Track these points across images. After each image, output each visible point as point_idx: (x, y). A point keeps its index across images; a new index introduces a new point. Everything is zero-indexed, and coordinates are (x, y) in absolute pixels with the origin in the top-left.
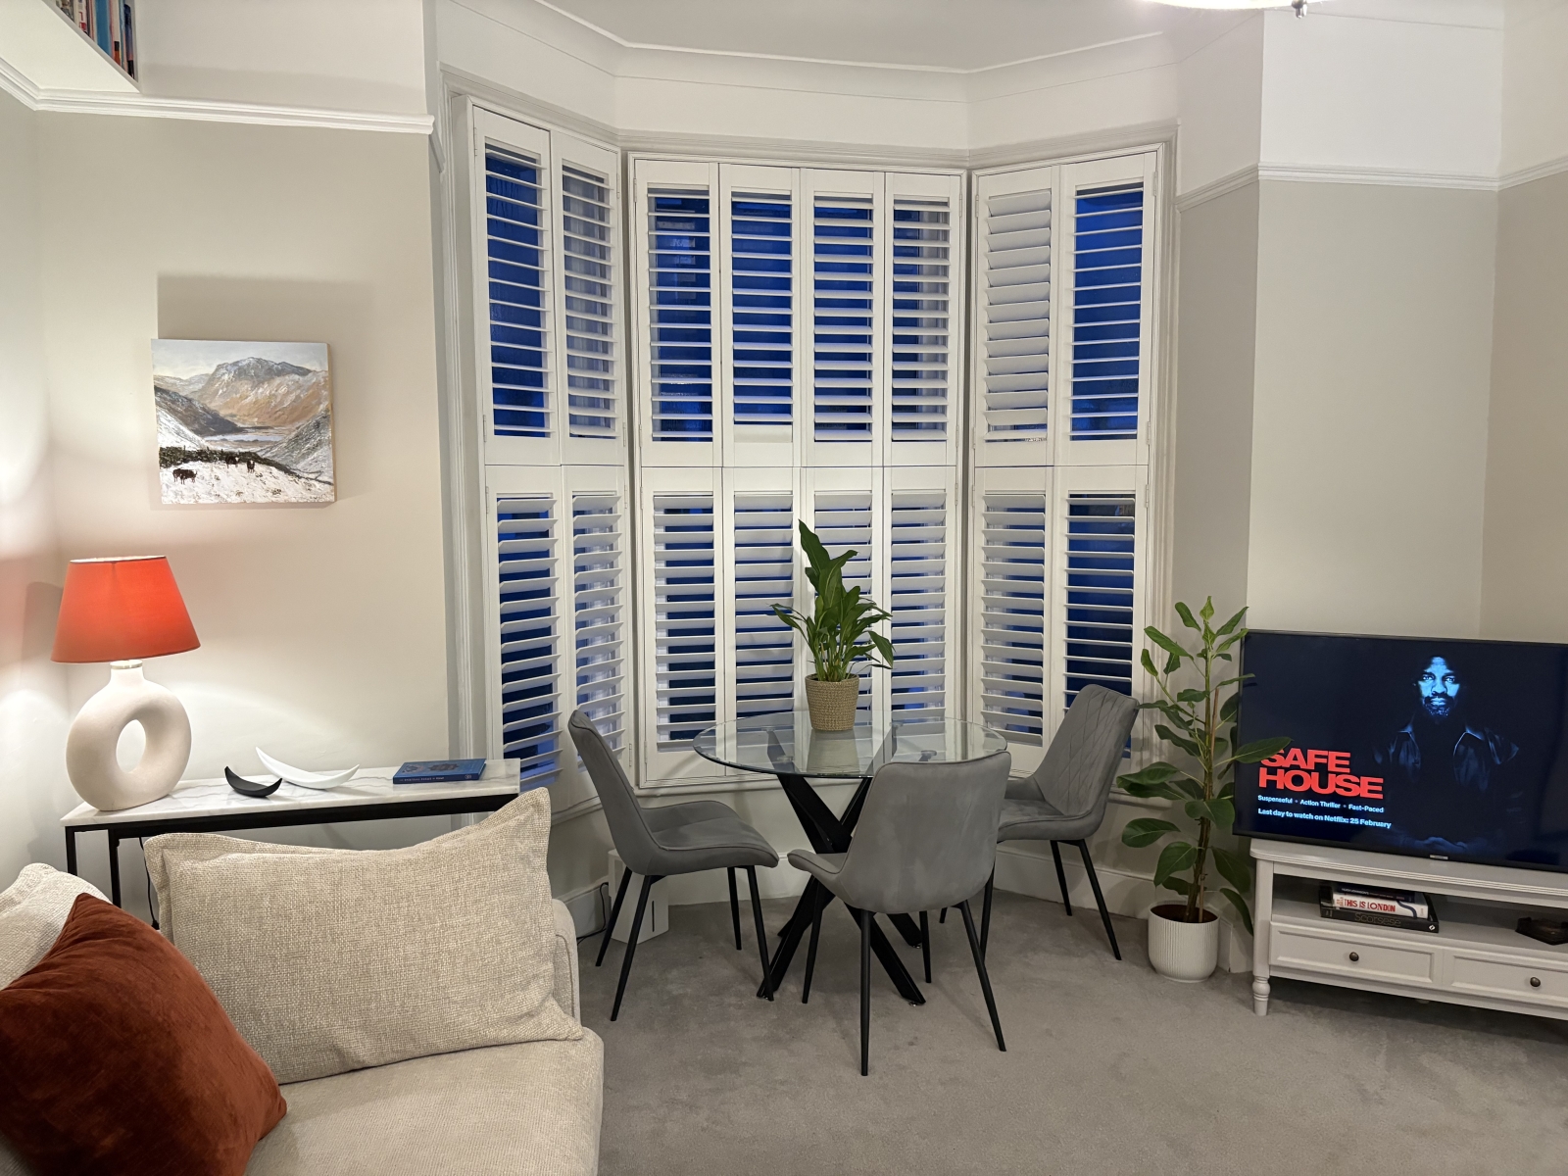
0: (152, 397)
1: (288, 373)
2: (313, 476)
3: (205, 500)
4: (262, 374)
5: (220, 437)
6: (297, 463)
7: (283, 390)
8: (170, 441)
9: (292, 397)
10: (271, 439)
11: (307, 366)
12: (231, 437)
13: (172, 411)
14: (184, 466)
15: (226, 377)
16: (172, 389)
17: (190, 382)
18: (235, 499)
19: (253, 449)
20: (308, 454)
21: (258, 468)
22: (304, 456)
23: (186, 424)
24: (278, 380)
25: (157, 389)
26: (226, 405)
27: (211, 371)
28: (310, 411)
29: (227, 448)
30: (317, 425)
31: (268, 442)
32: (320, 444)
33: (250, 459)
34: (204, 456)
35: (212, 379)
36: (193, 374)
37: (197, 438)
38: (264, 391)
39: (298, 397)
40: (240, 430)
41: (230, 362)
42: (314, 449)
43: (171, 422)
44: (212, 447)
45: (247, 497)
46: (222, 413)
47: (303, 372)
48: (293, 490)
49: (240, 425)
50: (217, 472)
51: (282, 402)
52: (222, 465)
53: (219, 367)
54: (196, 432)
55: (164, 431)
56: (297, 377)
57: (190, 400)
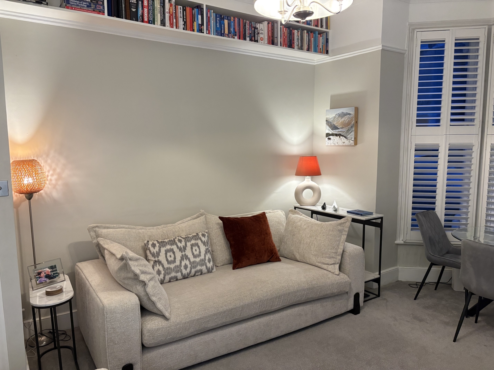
0: (325, 122)
1: (347, 115)
2: (350, 139)
3: (332, 144)
4: (343, 115)
5: (335, 130)
6: (348, 136)
7: (346, 119)
8: (327, 132)
9: (348, 120)
10: (343, 130)
11: (351, 113)
12: (337, 130)
13: (328, 125)
14: (329, 137)
15: (337, 117)
16: (328, 120)
17: (331, 118)
18: (337, 144)
19: (340, 133)
20: (350, 134)
21: (341, 137)
22: (349, 134)
23: (330, 128)
24: (345, 117)
25: (326, 120)
26: (337, 123)
27: (334, 116)
28: (351, 124)
29: (336, 133)
30: (352, 127)
31: (343, 131)
32: (352, 131)
33: (339, 135)
34: (333, 135)
35: (335, 117)
36: (332, 117)
37: (332, 131)
38: (343, 119)
39: (349, 120)
40: (338, 129)
41: (338, 113)
42: (351, 132)
43: (328, 127)
44: (334, 133)
45: (339, 144)
46: (336, 125)
47: (350, 114)
48: (347, 142)
49: (339, 127)
50: (335, 138)
51: (346, 122)
52: (335, 136)
53: (336, 114)
54: (332, 129)
55: (327, 129)
56: (349, 116)
57: (331, 122)
